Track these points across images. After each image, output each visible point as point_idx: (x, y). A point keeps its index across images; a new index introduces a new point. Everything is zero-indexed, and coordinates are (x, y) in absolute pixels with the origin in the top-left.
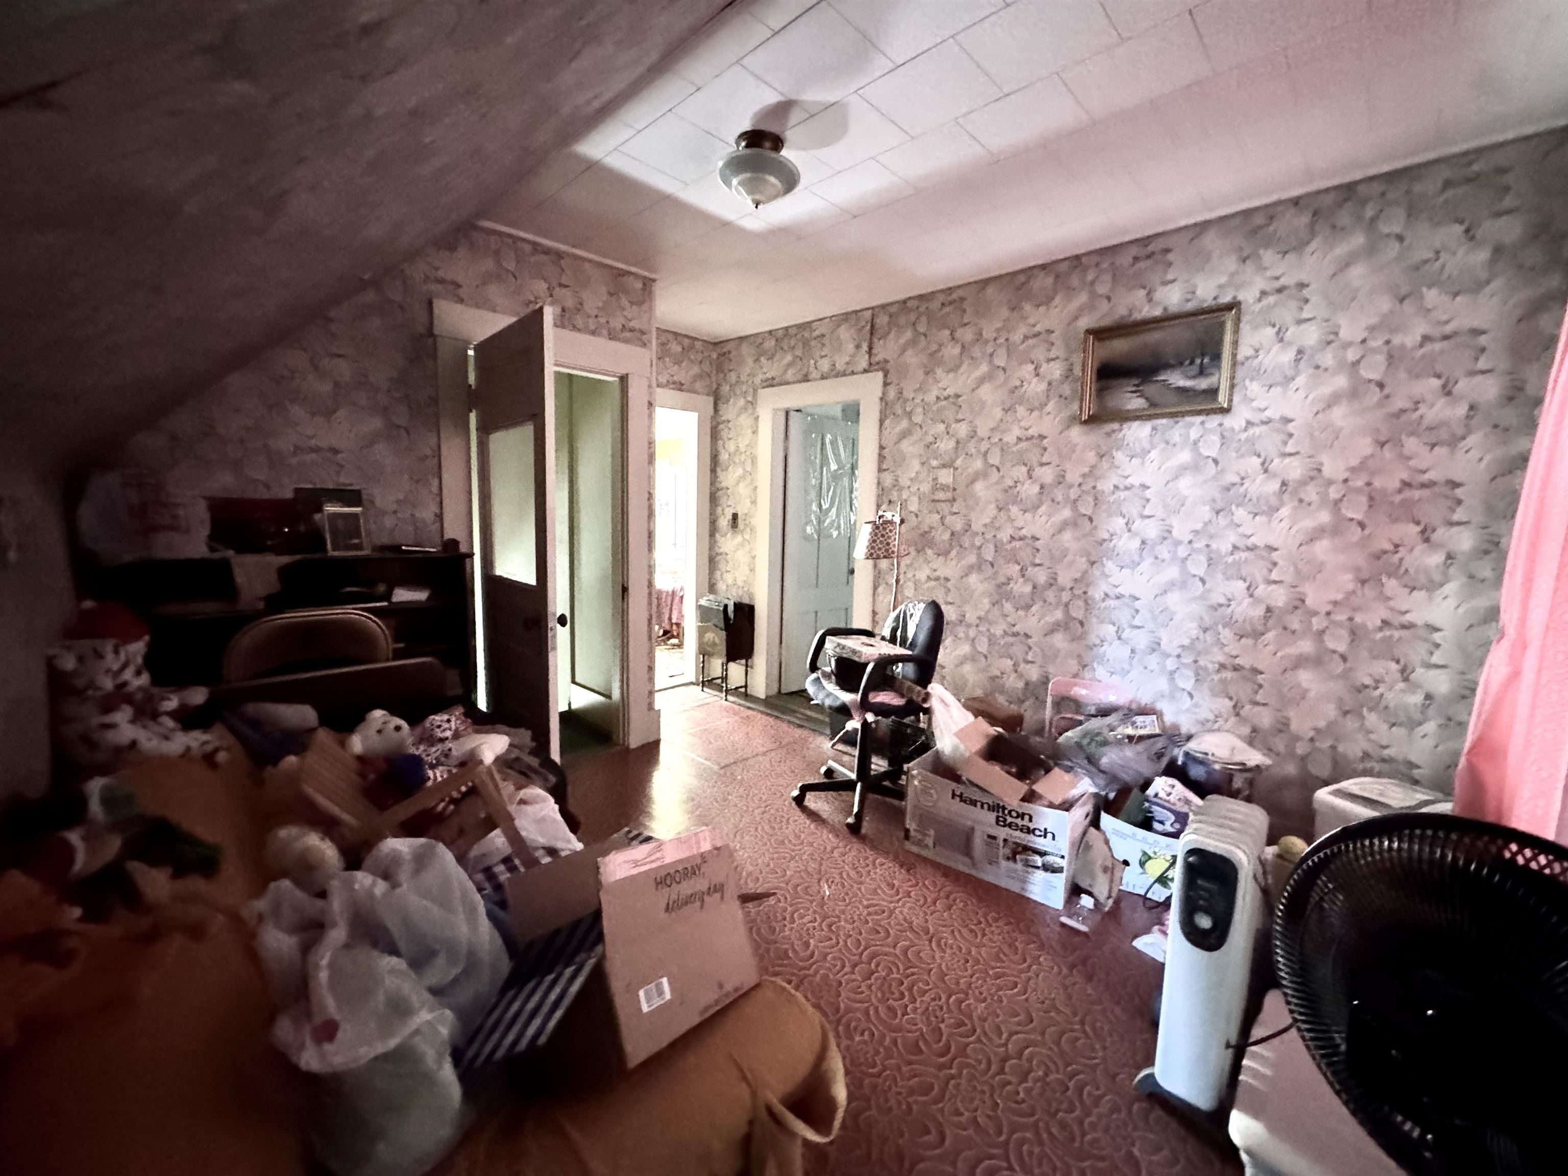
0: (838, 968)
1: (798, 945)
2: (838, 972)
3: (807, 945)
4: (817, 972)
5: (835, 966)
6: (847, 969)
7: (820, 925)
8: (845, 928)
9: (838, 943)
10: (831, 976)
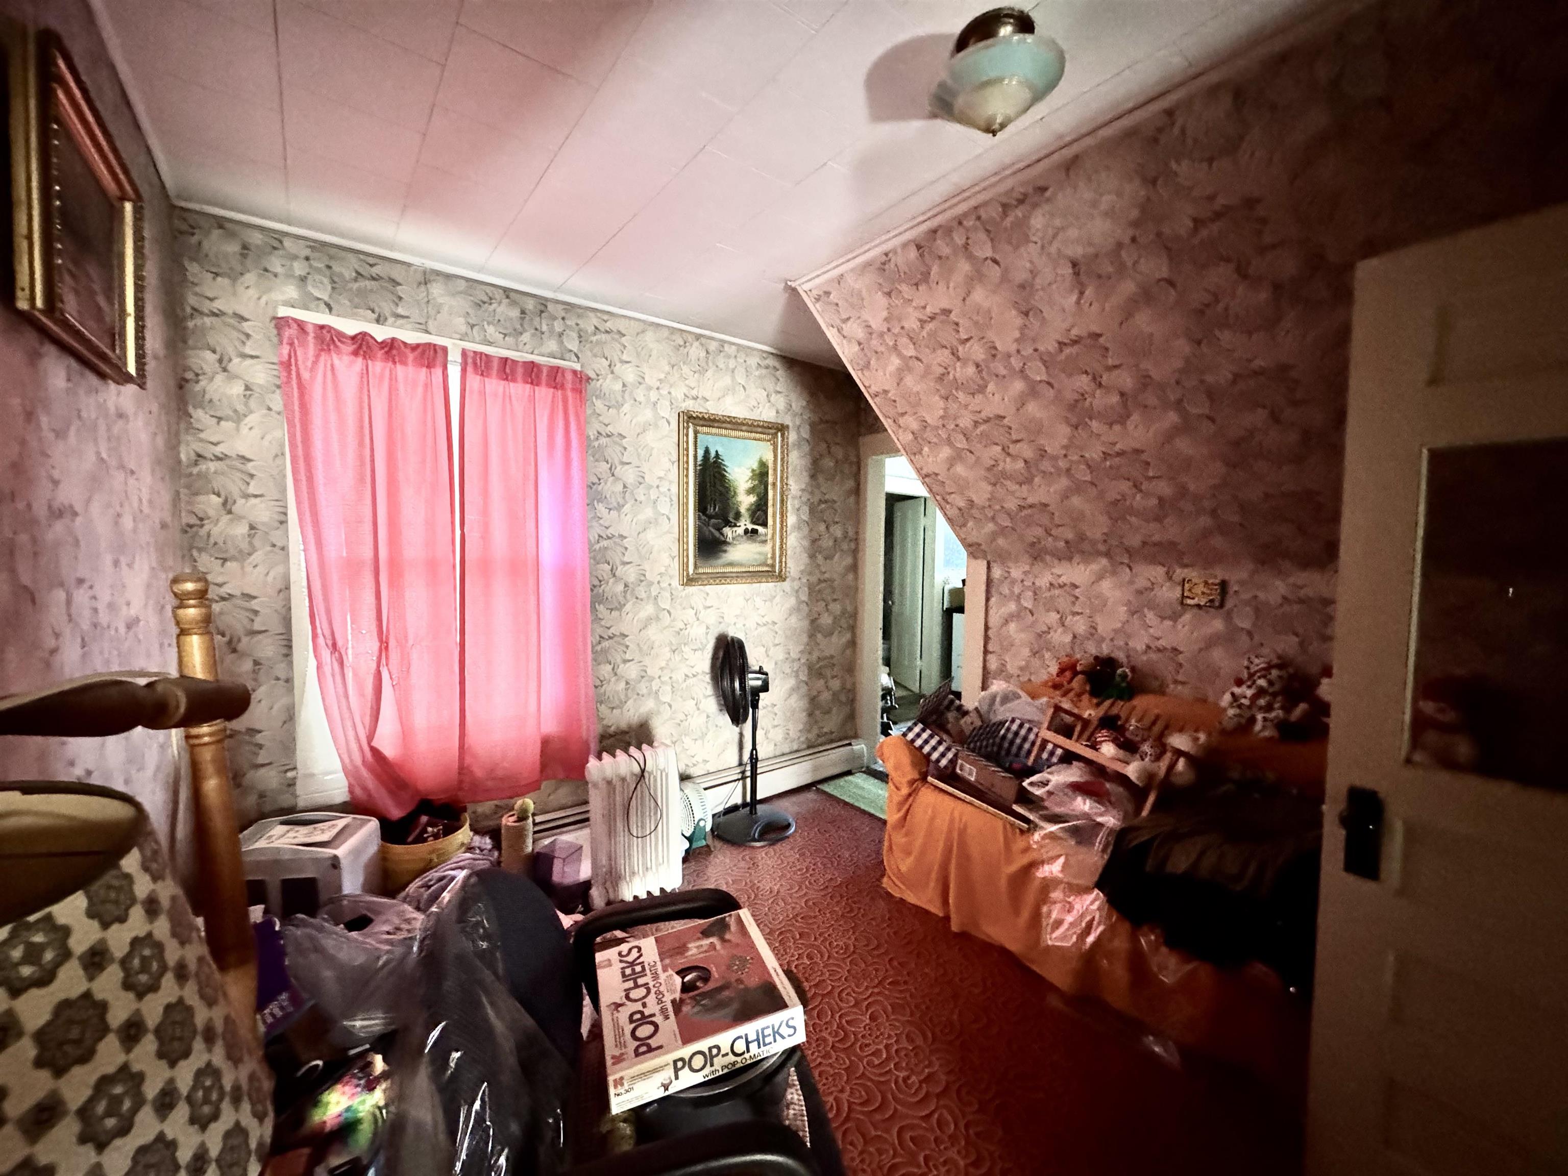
0: (846, 992)
1: (882, 1019)
2: (846, 988)
3: (873, 1018)
4: (867, 988)
5: (847, 994)
6: (837, 991)
7: (856, 1040)
8: (830, 1034)
9: (840, 1017)
10: (853, 985)
